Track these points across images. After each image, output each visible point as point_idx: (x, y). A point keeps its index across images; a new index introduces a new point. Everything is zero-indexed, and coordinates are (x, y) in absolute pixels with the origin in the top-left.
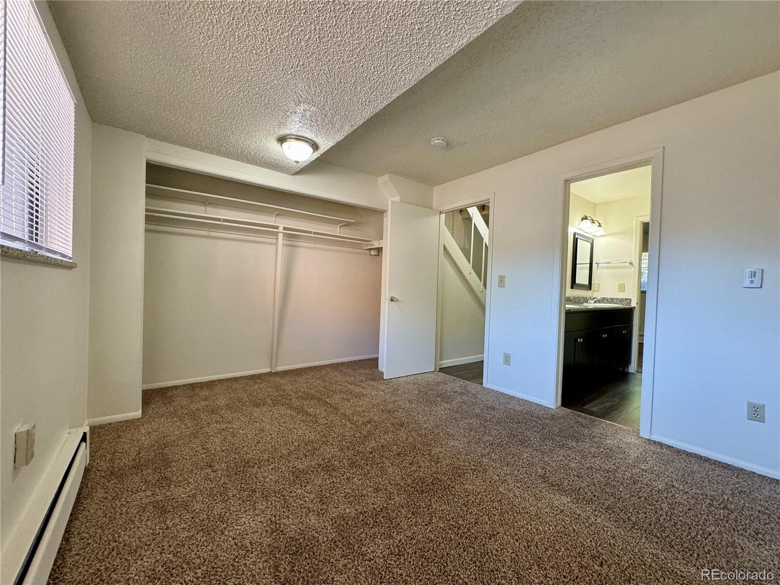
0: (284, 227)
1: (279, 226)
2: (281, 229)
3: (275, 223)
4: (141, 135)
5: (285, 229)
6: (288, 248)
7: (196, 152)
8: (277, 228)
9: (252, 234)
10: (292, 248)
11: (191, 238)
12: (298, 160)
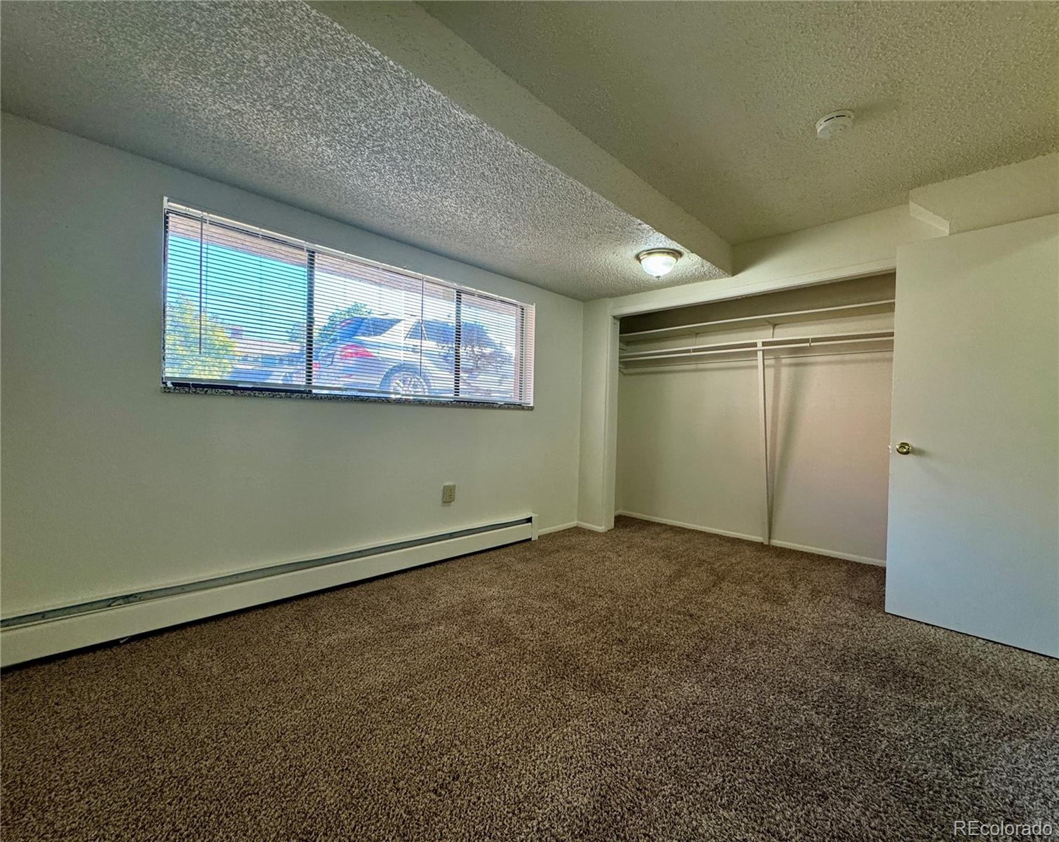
0: (763, 342)
1: (756, 343)
2: (760, 346)
3: (773, 337)
4: (608, 299)
5: (764, 344)
6: (793, 368)
7: (636, 295)
8: (755, 345)
9: (743, 358)
10: (800, 368)
11: (686, 374)
12: (659, 275)
